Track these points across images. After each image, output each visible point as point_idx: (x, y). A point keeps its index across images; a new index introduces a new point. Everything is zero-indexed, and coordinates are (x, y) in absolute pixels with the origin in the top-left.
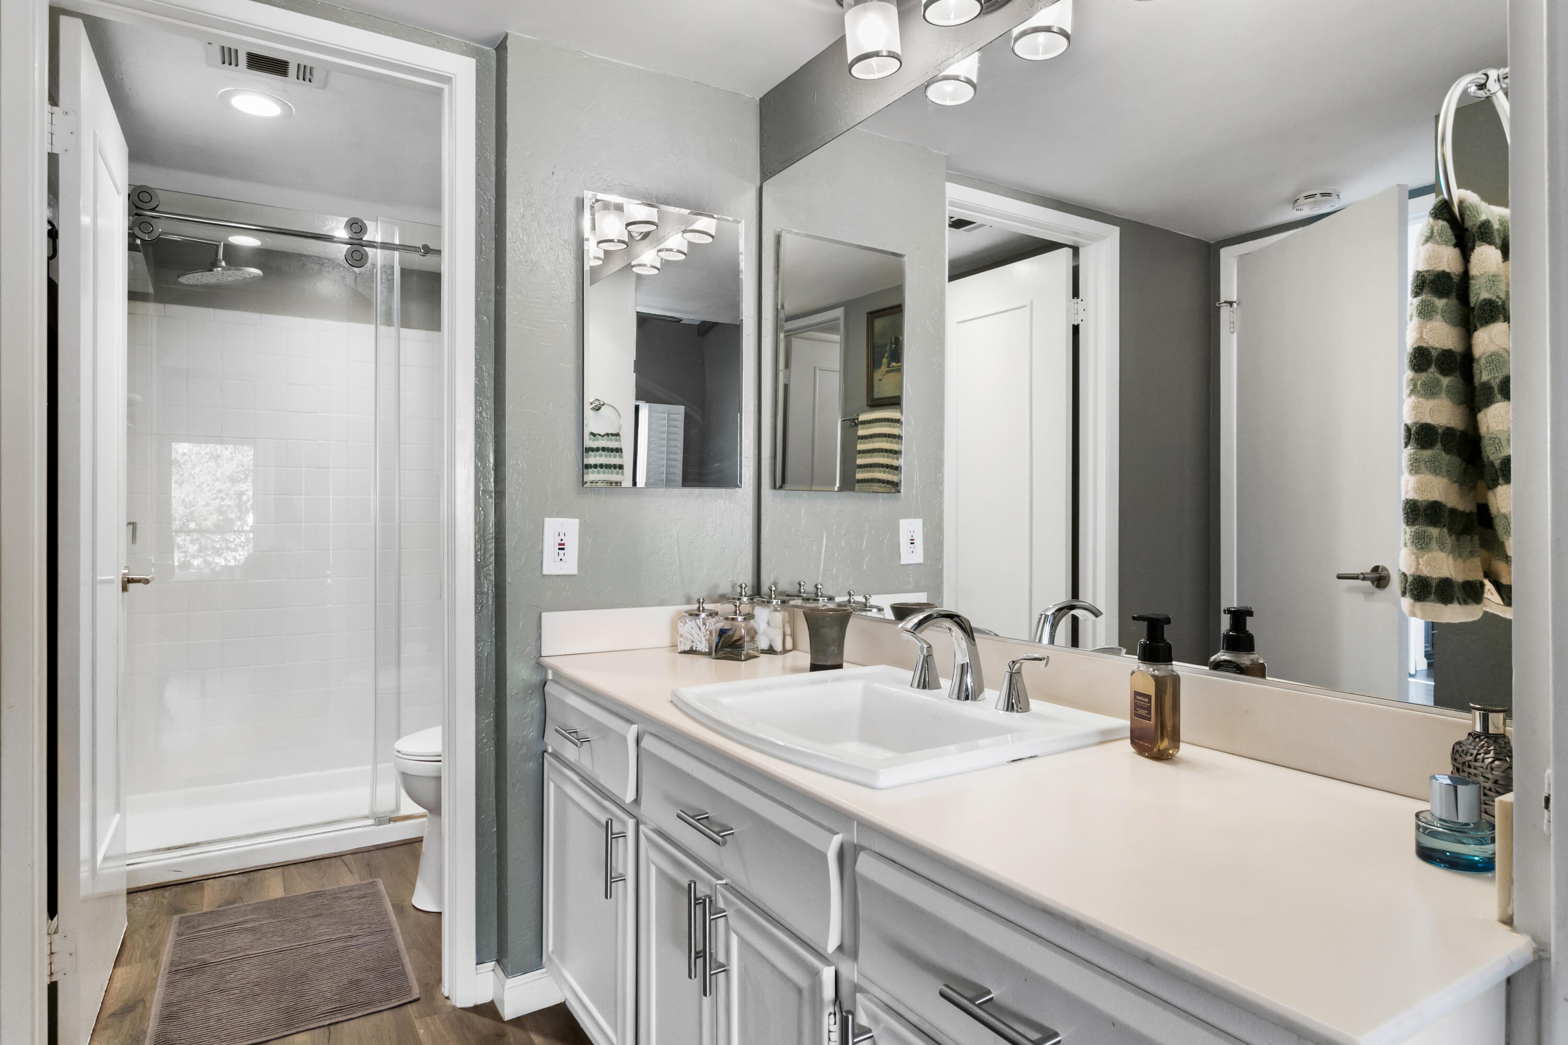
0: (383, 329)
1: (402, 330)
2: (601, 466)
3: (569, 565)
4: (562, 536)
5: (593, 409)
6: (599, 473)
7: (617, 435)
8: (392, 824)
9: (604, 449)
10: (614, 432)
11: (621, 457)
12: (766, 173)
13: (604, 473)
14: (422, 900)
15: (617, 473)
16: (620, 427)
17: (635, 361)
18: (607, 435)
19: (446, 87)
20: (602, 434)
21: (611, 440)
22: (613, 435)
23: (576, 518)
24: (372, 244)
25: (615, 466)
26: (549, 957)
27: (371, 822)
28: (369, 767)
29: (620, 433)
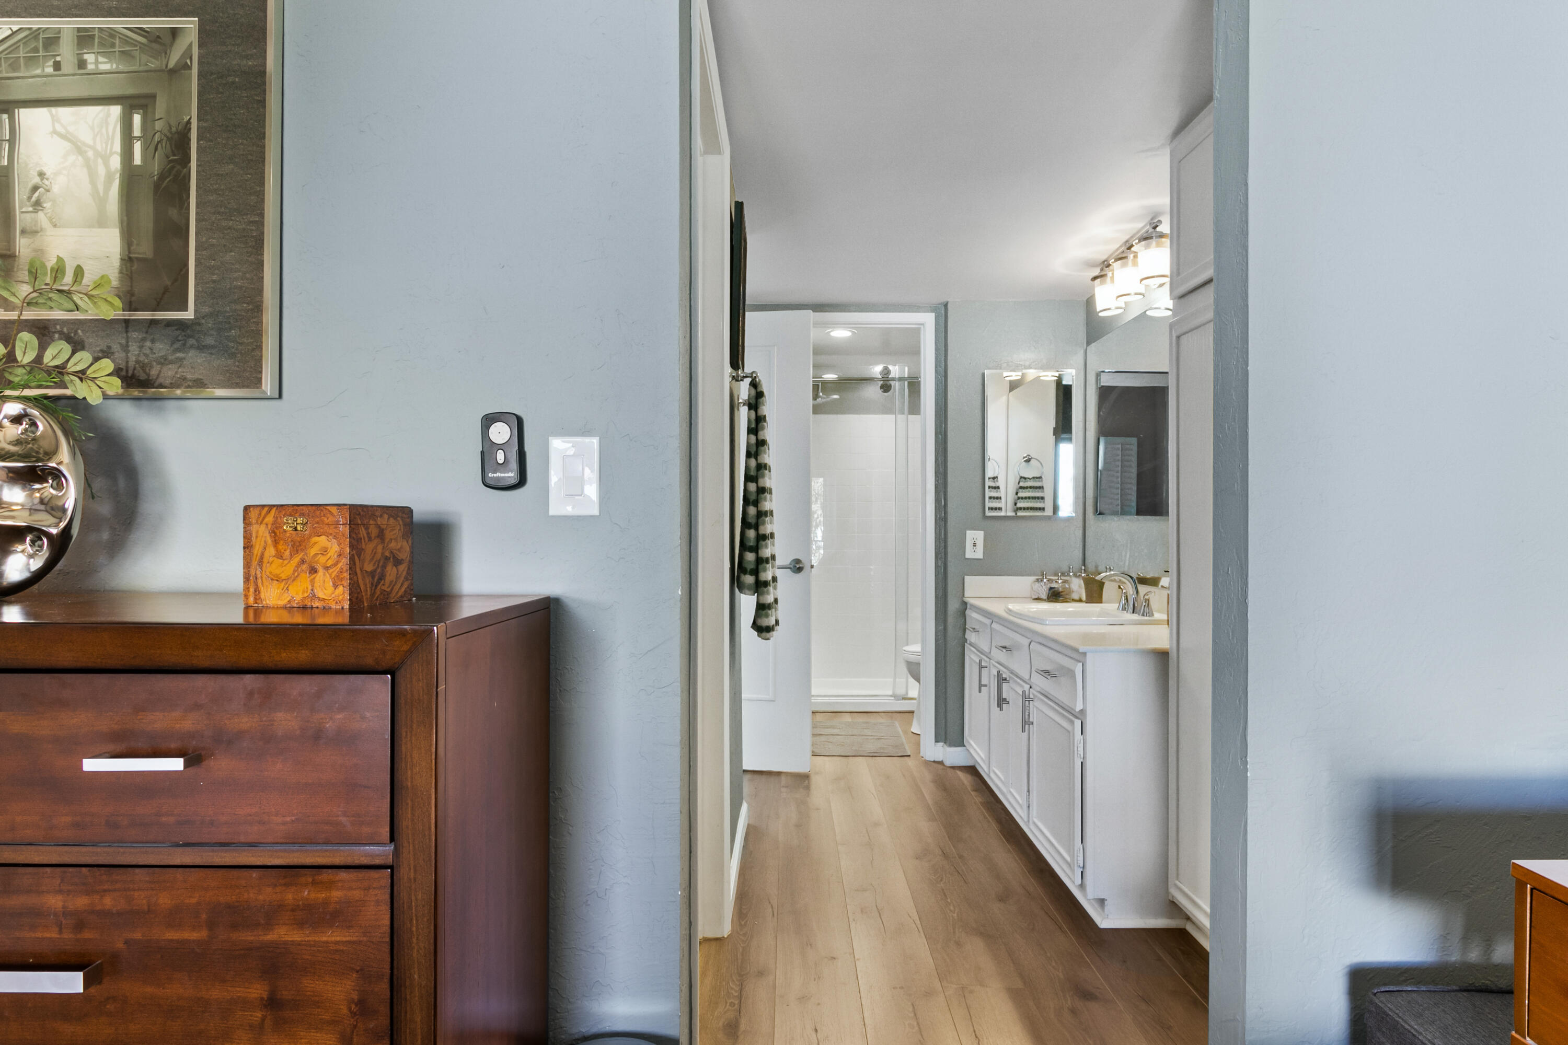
0: (900, 417)
1: (909, 416)
2: (1029, 498)
3: (979, 554)
4: (975, 540)
5: (1025, 461)
6: (1028, 502)
7: (1040, 478)
8: (903, 701)
9: (1031, 487)
10: (1038, 476)
11: (1043, 492)
12: (1088, 343)
13: (1031, 502)
14: (915, 729)
15: (1040, 502)
16: (1042, 473)
17: (1054, 428)
18: (1034, 478)
19: (922, 327)
20: (1030, 477)
21: (1036, 481)
22: (1037, 478)
23: (981, 530)
24: (893, 379)
25: (1038, 498)
26: (966, 739)
27: (893, 698)
28: (892, 680)
29: (1043, 477)
